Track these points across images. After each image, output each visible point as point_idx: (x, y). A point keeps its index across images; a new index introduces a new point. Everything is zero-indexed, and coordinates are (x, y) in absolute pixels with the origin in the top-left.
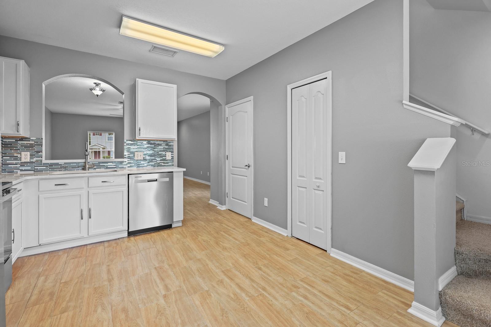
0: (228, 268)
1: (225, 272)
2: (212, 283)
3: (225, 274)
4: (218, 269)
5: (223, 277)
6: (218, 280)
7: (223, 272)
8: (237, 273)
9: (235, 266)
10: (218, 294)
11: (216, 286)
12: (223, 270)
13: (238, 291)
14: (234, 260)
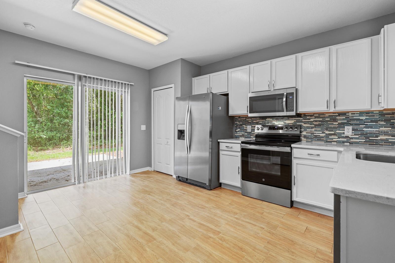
0: (150, 244)
1: (152, 239)
2: (161, 227)
3: (152, 236)
4: (160, 241)
5: (154, 234)
6: (157, 230)
7: (155, 239)
8: (140, 240)
9: (142, 248)
10: (154, 222)
11: (157, 226)
12: (155, 241)
13: (140, 225)
14: (145, 257)
